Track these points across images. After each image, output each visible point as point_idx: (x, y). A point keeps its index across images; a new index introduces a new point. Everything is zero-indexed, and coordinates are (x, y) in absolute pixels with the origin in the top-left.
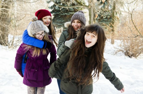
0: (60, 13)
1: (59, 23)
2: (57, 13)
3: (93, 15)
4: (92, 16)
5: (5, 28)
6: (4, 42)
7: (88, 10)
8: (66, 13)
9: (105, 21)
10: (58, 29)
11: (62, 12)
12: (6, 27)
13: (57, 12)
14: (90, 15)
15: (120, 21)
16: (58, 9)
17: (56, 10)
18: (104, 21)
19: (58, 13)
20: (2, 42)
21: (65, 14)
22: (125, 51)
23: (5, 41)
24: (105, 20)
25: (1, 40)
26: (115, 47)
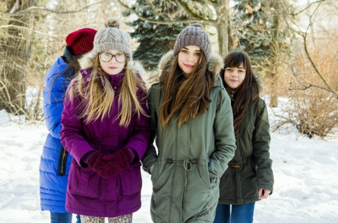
0: (152, 35)
1: (152, 61)
2: (147, 36)
3: (227, 39)
4: (226, 42)
5: (18, 71)
6: (16, 106)
7: (217, 27)
8: (168, 36)
9: (258, 53)
10: (150, 72)
11: (159, 34)
12: (20, 70)
13: (146, 33)
14: (220, 40)
15: (291, 54)
16: (150, 26)
17: (144, 29)
18: (255, 53)
19: (150, 37)
20: (10, 105)
21: (164, 38)
22: (299, 123)
23: (18, 103)
24: (258, 51)
25: (8, 101)
26: (277, 114)
